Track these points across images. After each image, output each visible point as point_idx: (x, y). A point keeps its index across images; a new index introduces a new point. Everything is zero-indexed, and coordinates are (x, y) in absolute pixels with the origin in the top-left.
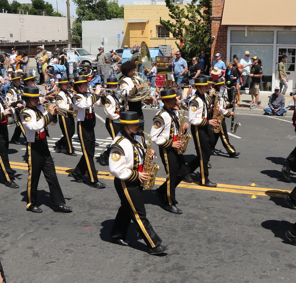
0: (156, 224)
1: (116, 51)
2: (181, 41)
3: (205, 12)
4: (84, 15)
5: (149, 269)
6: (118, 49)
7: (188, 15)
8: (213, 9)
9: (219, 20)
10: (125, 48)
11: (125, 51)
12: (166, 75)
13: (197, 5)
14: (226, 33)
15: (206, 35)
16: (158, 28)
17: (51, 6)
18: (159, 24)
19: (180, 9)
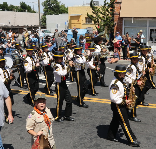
0: (85, 122)
1: (64, 31)
2: (99, 25)
3: (111, 10)
4: (47, 12)
5: (81, 146)
6: (65, 29)
7: (102, 12)
8: (115, 8)
9: (118, 14)
10: (69, 29)
11: (69, 31)
12: (91, 43)
13: (107, 7)
14: (122, 21)
15: (112, 22)
16: (86, 18)
17: (30, 7)
18: (87, 16)
19: (98, 9)
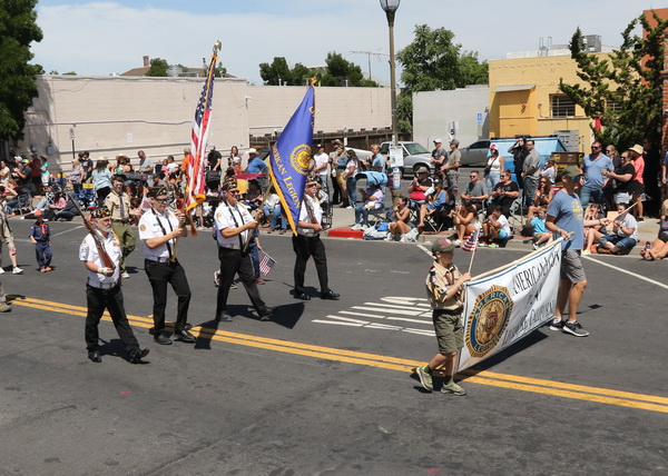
3: (648, 64)
7: (615, 71)
8: (666, 57)
10: (492, 139)
13: (633, 53)
15: (652, 108)
19: (599, 61)
